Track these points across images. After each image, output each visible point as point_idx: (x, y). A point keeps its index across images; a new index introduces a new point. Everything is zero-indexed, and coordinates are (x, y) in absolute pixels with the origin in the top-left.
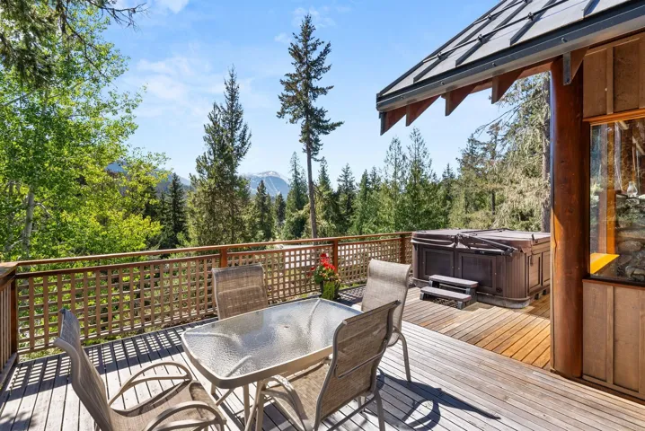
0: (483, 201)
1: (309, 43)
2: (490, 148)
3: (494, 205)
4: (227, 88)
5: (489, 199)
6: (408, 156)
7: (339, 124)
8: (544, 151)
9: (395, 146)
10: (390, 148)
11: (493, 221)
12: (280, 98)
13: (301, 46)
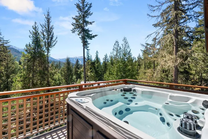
0: (151, 66)
1: (85, 4)
2: (153, 46)
3: (154, 67)
4: (46, 17)
5: (152, 65)
6: (122, 47)
7: (96, 36)
8: (175, 44)
9: (117, 44)
10: (115, 44)
11: (154, 73)
12: (72, 24)
13: (81, 5)
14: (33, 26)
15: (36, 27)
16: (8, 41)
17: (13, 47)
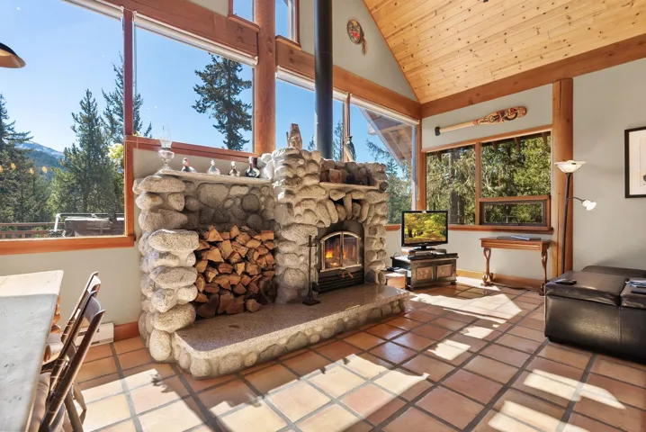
12: (195, 90)
14: (82, 102)
15: (89, 103)
16: (28, 136)
17: (45, 151)
